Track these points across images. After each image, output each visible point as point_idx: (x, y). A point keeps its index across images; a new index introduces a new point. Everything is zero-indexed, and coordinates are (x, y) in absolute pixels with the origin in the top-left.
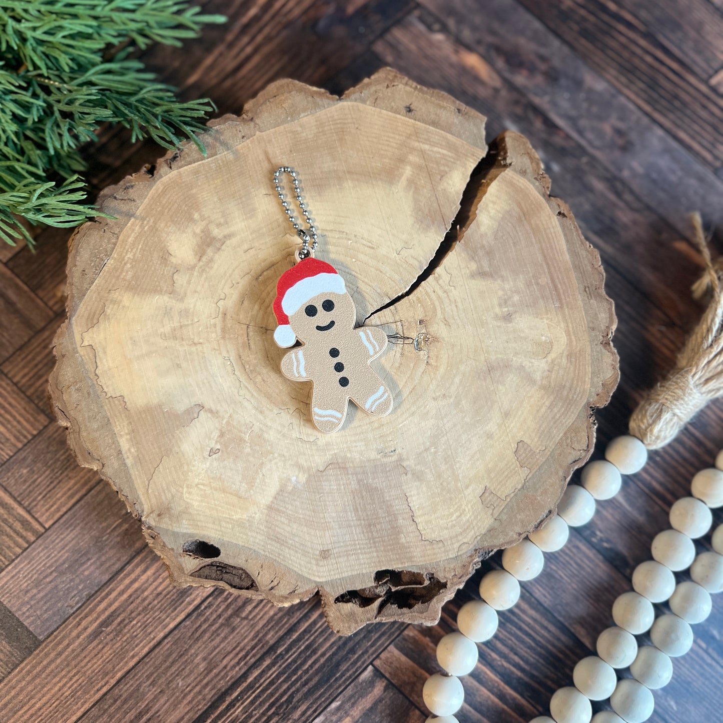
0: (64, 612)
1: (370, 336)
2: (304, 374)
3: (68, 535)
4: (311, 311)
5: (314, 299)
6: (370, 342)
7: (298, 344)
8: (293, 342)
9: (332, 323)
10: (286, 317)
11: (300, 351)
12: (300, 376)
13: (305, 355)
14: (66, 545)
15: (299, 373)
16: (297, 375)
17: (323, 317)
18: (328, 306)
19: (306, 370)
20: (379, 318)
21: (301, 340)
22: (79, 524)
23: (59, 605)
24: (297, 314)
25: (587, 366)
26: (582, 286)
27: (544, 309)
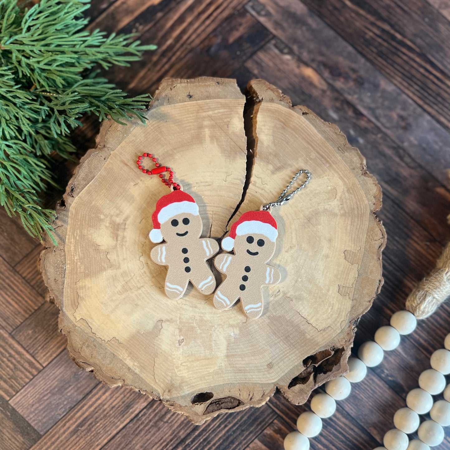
0: (55, 418)
3: (57, 371)
14: (56, 377)
22: (64, 364)
23: (53, 413)
25: (361, 192)
26: (336, 149)
27: (321, 172)
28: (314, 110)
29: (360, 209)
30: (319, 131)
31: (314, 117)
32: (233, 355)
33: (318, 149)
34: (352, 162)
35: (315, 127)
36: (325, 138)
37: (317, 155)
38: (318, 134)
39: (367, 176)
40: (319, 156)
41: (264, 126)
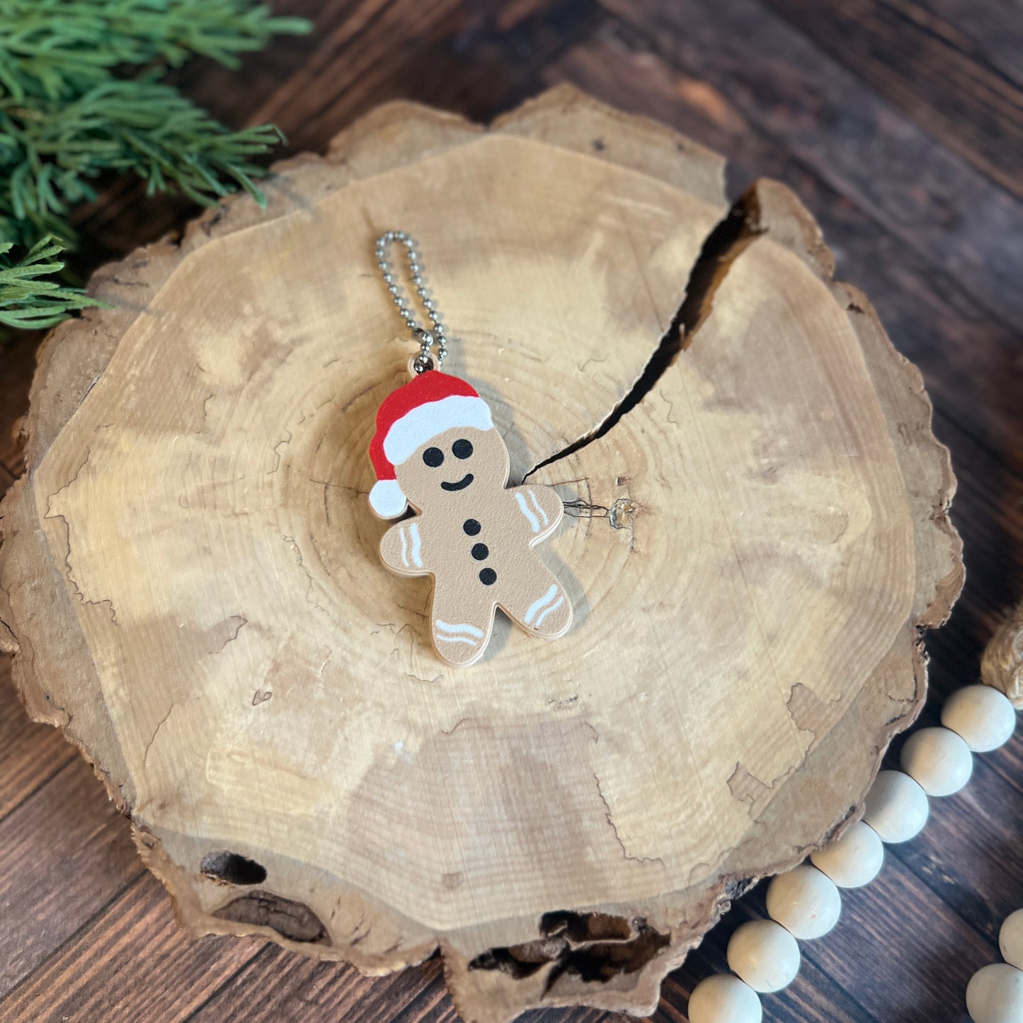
1: (534, 499)
2: (418, 562)
4: (433, 457)
5: (439, 437)
6: (534, 511)
7: (410, 513)
8: (401, 510)
9: (469, 479)
10: (392, 467)
11: (413, 525)
12: (413, 566)
13: (421, 531)
15: (410, 560)
16: (407, 564)
17: (453, 468)
18: (463, 449)
19: (423, 555)
20: (549, 473)
21: (416, 505)
24: (410, 462)
25: (908, 557)
26: (894, 424)
27: (830, 461)
28: (881, 313)
29: (886, 600)
30: (870, 365)
31: (873, 328)
32: (371, 802)
33: (848, 406)
34: (920, 474)
35: (867, 351)
36: (878, 386)
37: (839, 416)
38: (865, 369)
39: (940, 528)
40: (841, 421)
41: (742, 289)
